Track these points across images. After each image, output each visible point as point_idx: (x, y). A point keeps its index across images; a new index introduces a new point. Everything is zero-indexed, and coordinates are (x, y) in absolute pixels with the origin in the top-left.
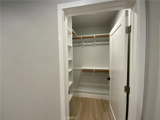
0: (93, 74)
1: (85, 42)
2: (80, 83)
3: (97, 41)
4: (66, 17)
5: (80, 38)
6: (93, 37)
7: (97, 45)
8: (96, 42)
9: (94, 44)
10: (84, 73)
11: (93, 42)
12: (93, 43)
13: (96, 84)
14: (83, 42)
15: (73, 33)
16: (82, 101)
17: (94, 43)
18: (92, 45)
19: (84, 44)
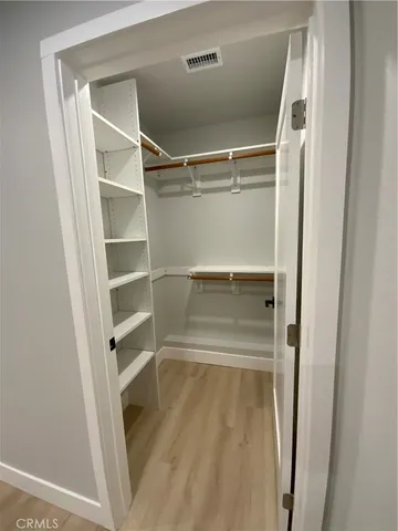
0: (233, 288)
1: (204, 178)
2: (192, 318)
3: (243, 174)
4: (76, 81)
5: (181, 165)
6: (224, 159)
7: (243, 187)
8: (242, 176)
9: (235, 186)
10: (201, 286)
11: (228, 175)
12: (230, 182)
13: (243, 322)
14: (196, 179)
15: (145, 146)
16: (193, 375)
17: (235, 180)
18: (228, 189)
19: (199, 184)
